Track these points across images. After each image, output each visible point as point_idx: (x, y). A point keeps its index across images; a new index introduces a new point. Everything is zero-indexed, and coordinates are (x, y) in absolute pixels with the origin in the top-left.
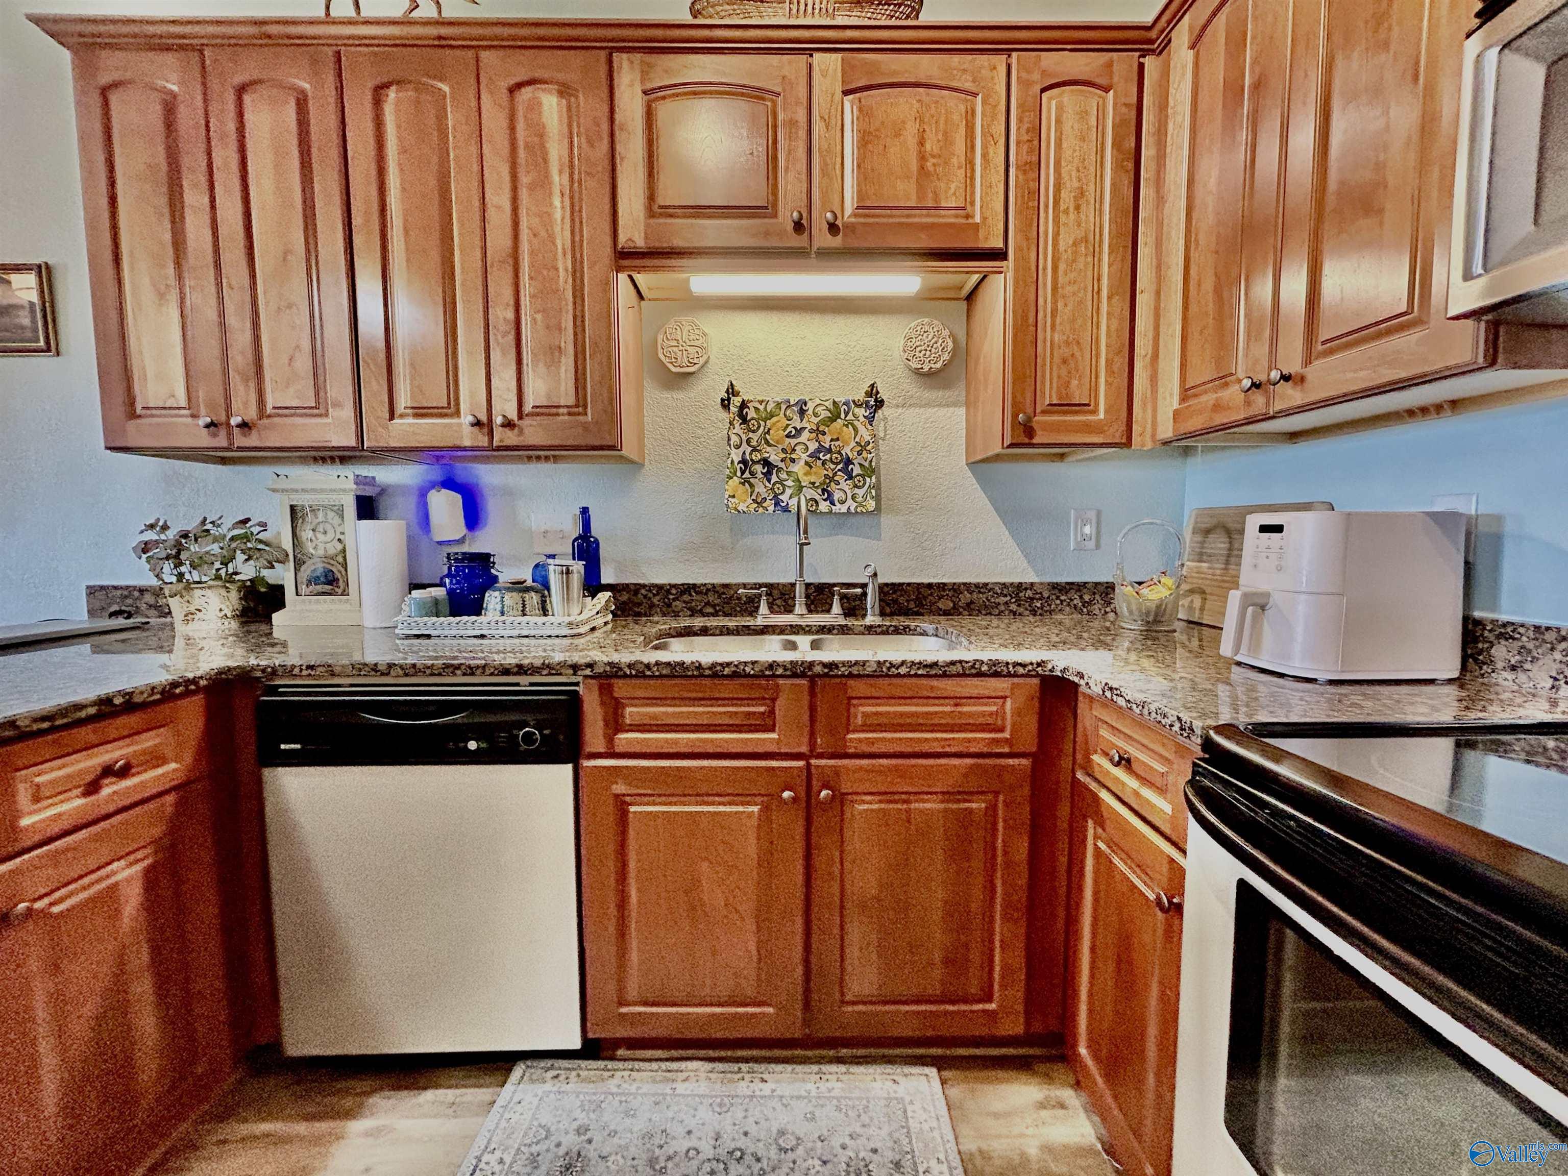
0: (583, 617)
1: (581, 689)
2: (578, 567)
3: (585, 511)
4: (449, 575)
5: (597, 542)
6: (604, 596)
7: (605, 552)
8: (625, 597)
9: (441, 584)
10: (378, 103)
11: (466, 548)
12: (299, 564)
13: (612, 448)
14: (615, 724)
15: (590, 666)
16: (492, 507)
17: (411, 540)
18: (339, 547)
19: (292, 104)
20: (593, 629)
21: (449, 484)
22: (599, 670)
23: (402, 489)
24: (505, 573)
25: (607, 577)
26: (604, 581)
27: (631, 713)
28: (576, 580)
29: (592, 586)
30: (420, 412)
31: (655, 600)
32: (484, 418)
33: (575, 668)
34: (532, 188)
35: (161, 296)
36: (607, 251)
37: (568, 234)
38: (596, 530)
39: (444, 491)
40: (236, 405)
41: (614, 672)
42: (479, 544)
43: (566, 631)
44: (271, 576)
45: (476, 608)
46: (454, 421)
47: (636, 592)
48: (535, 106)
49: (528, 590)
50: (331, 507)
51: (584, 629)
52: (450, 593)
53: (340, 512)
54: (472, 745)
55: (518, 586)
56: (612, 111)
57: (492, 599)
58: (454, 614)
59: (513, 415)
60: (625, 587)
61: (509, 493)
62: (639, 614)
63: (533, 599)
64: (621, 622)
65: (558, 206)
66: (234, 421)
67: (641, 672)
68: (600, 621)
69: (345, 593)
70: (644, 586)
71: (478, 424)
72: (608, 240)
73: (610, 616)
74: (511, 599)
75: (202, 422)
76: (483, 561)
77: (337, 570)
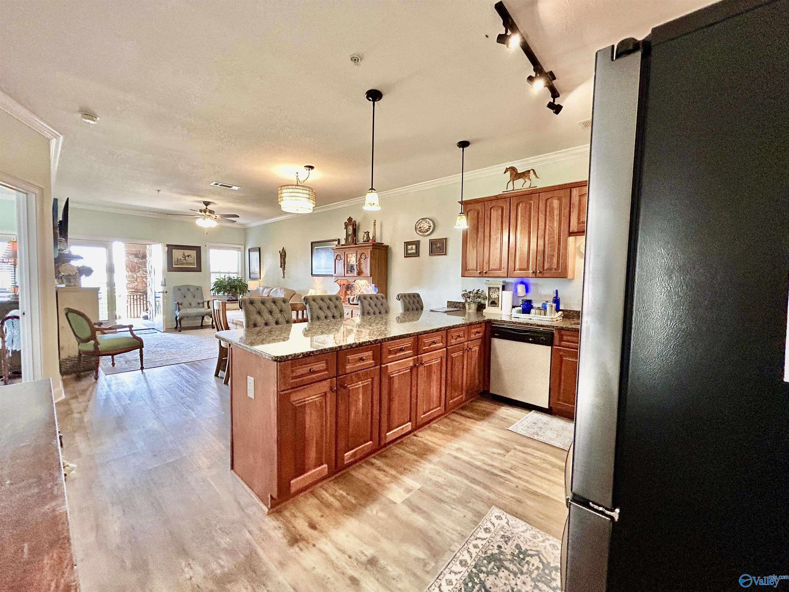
0: (555, 317)
1: (554, 332)
2: (554, 305)
3: (557, 291)
4: (522, 304)
5: (559, 299)
6: (560, 313)
7: (561, 301)
8: (566, 313)
9: (520, 306)
10: (517, 205)
11: (525, 298)
12: (489, 299)
13: (566, 278)
14: (561, 340)
15: (557, 327)
16: (532, 288)
17: (513, 295)
18: (497, 296)
19: (501, 209)
20: (557, 320)
21: (522, 283)
22: (558, 328)
23: (511, 283)
24: (534, 305)
25: (561, 307)
26: (560, 309)
27: (565, 338)
28: (554, 308)
29: (558, 310)
30: (520, 270)
31: (575, 315)
32: (535, 271)
33: (553, 327)
34: (550, 221)
35: (473, 248)
36: (567, 233)
37: (557, 230)
38: (560, 295)
39: (521, 285)
40: (484, 268)
41: (562, 329)
42: (528, 298)
43: (550, 320)
44: (483, 302)
45: (529, 312)
46: (528, 272)
47: (569, 312)
48: (551, 203)
49: (541, 309)
50: (497, 288)
51: (555, 320)
52: (523, 308)
53: (498, 289)
54: (531, 339)
55: (539, 308)
56: (571, 201)
57: (533, 311)
58: (523, 313)
59: (541, 270)
60: (566, 311)
61: (536, 284)
62: (570, 318)
63: (543, 312)
64: (564, 319)
65: (556, 224)
66: (484, 272)
67: (568, 330)
68: (559, 319)
69: (498, 306)
70: (572, 311)
71: (533, 272)
72: (567, 230)
73: (562, 318)
74: (537, 311)
75: (479, 272)
76: (529, 302)
77: (496, 301)
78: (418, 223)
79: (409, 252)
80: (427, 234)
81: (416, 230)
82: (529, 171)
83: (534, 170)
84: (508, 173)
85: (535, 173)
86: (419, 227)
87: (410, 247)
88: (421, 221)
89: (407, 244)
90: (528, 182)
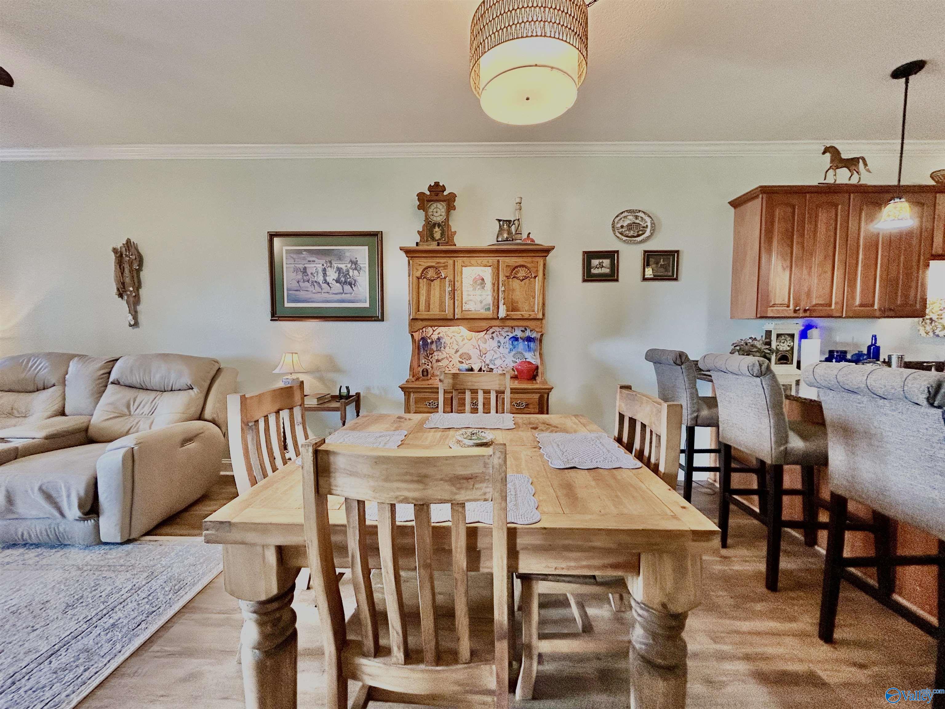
12: (776, 353)
35: (784, 269)
36: (928, 255)
46: (873, 309)
53: (792, 335)
56: (935, 210)
69: (791, 363)
72: (929, 251)
77: (789, 355)
78: (619, 218)
79: (594, 271)
80: (639, 239)
81: (614, 231)
82: (858, 158)
83: (863, 159)
84: (828, 155)
85: (865, 164)
86: (619, 225)
87: (595, 262)
88: (624, 215)
89: (589, 256)
90: (856, 176)
